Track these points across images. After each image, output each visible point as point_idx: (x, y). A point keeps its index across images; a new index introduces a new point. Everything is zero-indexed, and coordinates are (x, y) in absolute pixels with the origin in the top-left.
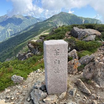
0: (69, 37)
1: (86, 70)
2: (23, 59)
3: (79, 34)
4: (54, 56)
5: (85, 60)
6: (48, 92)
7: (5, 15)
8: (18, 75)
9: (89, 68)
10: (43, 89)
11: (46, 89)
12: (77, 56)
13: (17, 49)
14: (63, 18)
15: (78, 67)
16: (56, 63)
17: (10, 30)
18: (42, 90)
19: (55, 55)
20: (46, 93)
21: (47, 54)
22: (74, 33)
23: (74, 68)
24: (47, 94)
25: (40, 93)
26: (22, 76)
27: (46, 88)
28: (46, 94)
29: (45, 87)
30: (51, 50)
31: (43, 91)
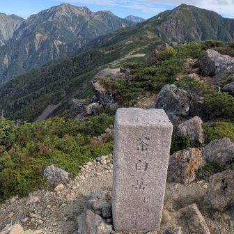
0: (192, 73)
1: (215, 185)
2: (79, 116)
3: (218, 70)
4: (136, 151)
5: (219, 155)
6: (115, 224)
7: (51, 8)
8: (59, 167)
9: (223, 181)
10: (104, 214)
11: (111, 217)
12: (201, 134)
13: (71, 86)
14: (185, 21)
15: (197, 168)
16: (138, 168)
17: (61, 43)
18: (103, 218)
19: (138, 149)
20: (109, 227)
21: (120, 145)
22: (205, 64)
23: (188, 169)
24: (113, 229)
25: (97, 223)
26: (66, 170)
27: (111, 214)
28: (111, 229)
29: (110, 210)
30: (129, 136)
31: (105, 218)
